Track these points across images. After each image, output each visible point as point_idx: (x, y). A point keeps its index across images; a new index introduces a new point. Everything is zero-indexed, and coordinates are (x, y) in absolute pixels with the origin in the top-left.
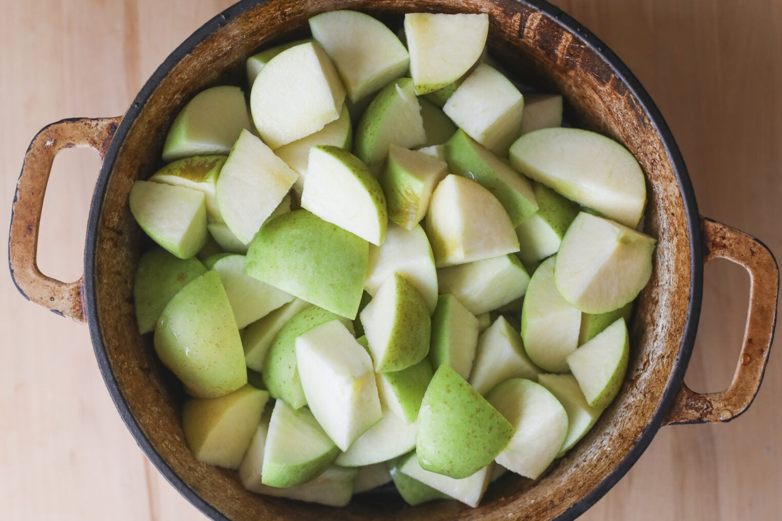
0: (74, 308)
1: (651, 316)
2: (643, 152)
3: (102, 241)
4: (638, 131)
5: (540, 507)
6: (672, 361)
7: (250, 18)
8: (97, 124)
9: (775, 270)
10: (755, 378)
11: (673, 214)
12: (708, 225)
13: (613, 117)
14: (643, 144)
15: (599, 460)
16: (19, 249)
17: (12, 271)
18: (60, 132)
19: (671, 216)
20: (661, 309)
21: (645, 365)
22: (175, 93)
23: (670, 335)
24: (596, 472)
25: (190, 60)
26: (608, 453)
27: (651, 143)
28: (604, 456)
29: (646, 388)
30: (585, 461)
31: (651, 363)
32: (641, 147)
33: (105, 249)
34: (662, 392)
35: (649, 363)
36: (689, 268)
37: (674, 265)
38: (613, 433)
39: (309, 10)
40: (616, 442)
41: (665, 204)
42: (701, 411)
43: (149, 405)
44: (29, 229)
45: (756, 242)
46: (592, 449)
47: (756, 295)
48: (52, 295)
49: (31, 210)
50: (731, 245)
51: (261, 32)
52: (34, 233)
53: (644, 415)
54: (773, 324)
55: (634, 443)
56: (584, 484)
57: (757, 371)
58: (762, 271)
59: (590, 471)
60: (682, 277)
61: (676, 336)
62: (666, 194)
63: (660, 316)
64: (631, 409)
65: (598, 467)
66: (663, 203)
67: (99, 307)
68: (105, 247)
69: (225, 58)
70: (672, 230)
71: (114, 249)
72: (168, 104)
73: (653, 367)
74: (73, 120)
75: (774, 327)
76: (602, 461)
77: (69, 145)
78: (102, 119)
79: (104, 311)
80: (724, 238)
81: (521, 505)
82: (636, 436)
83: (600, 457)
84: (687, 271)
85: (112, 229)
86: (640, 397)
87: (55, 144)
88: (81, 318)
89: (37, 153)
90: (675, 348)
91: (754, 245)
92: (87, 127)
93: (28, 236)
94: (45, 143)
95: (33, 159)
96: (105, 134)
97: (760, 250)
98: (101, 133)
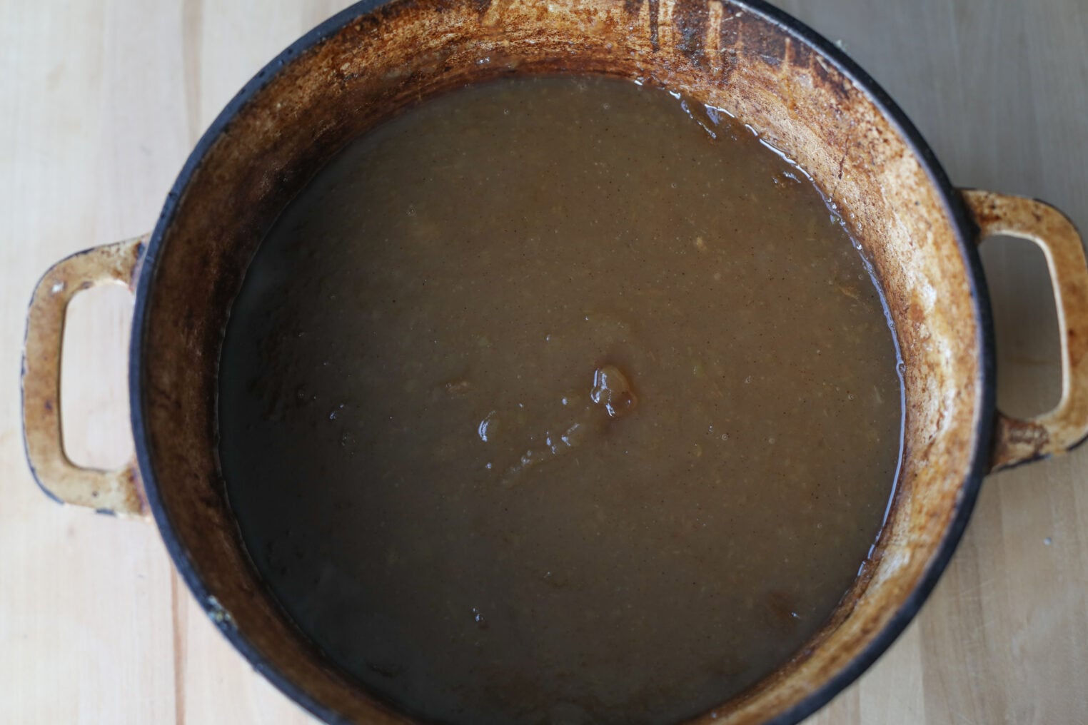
0: (128, 499)
1: (927, 362)
2: (854, 143)
4: (841, 113)
6: (973, 386)
7: (297, 78)
8: (118, 250)
9: (1074, 234)
11: (917, 204)
12: (967, 197)
16: (38, 436)
17: (33, 470)
18: (69, 270)
19: (915, 207)
20: (936, 343)
21: (938, 423)
23: (961, 360)
27: (862, 118)
29: (947, 444)
31: (946, 414)
32: (849, 137)
33: (158, 418)
35: (943, 417)
37: (938, 271)
39: (373, 70)
41: (903, 198)
42: (1034, 443)
44: (48, 407)
45: (1037, 203)
47: (1059, 271)
48: (95, 489)
49: (46, 383)
50: (1005, 214)
52: (55, 410)
53: (956, 472)
56: (901, 590)
58: (1058, 239)
60: (953, 277)
61: (967, 356)
62: (900, 181)
63: (939, 352)
65: (914, 563)
66: (899, 200)
68: (157, 414)
70: (922, 225)
71: (172, 424)
73: (951, 414)
74: (85, 252)
76: (917, 555)
77: (85, 286)
78: (124, 242)
80: (993, 207)
83: (912, 554)
85: (164, 393)
86: (943, 459)
87: (65, 287)
88: (140, 510)
89: (42, 304)
90: (971, 370)
91: (1037, 207)
92: (105, 256)
93: (48, 418)
94: (51, 288)
95: (39, 313)
96: (131, 259)
97: (1046, 212)
98: (125, 259)
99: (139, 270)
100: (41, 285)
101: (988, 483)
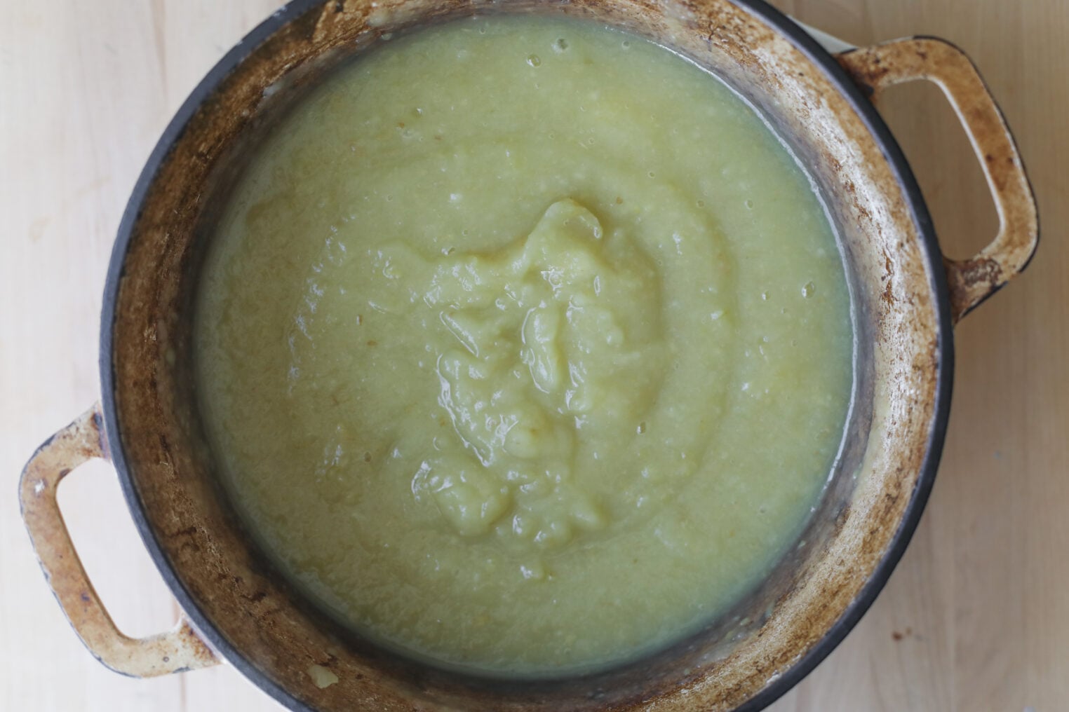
0: (197, 652)
1: (857, 206)
2: (718, 27)
3: (176, 557)
4: (696, 7)
5: (879, 511)
6: (915, 243)
7: (164, 188)
8: (78, 429)
9: (962, 58)
10: (1024, 198)
11: (801, 74)
12: (850, 60)
13: (657, 10)
14: (712, 17)
15: (910, 411)
16: (89, 628)
17: (100, 659)
18: (41, 466)
19: (800, 77)
20: (862, 192)
21: (887, 267)
22: (141, 332)
23: (893, 214)
24: (915, 428)
25: (130, 284)
26: (914, 397)
27: (720, 11)
28: (913, 403)
29: (906, 293)
30: (895, 424)
31: (892, 260)
32: (711, 23)
33: (186, 562)
34: (927, 287)
35: (891, 262)
36: (861, 123)
37: (842, 131)
38: (904, 370)
39: (227, 131)
40: (915, 378)
41: (785, 69)
42: (988, 277)
43: (359, 700)
44: (85, 599)
45: (918, 41)
46: (894, 402)
47: (959, 101)
48: (163, 655)
49: (73, 577)
50: (891, 64)
51: (191, 193)
52: (93, 600)
53: (925, 327)
54: (1001, 121)
55: (936, 366)
56: (911, 451)
57: (1020, 187)
58: (948, 69)
59: (909, 431)
60: (860, 139)
61: (900, 211)
62: (776, 57)
63: (867, 200)
64: (906, 328)
65: (914, 421)
66: (781, 70)
67: (224, 633)
68: (184, 560)
69: (171, 251)
70: (813, 92)
71: (198, 554)
72: (142, 348)
73: (899, 263)
74: (48, 443)
75: (1006, 123)
76: (914, 410)
77: (64, 474)
78: (79, 420)
79: (233, 632)
80: (877, 61)
81: (856, 523)
82: (932, 356)
83: (908, 407)
84: (863, 127)
85: (179, 533)
86: (907, 307)
87: (46, 484)
88: (212, 659)
89: (32, 508)
90: (908, 226)
91: (918, 44)
92: (68, 440)
93: (89, 608)
94: (34, 490)
95: (34, 518)
96: (93, 433)
97: (929, 46)
98: (88, 435)
99: (106, 440)
100: (22, 491)
101: (959, 330)
